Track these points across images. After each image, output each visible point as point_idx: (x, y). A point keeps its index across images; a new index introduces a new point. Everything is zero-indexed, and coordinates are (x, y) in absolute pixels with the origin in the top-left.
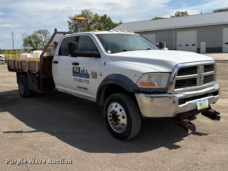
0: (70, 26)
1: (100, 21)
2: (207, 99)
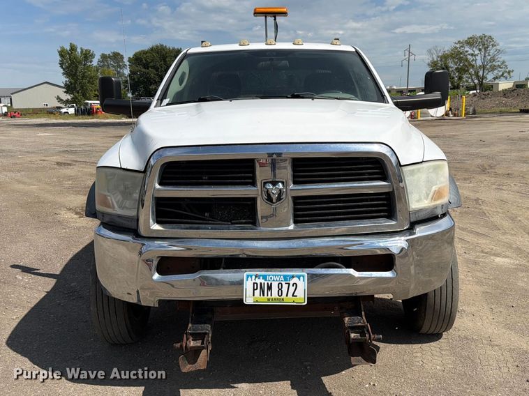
2: (303, 276)
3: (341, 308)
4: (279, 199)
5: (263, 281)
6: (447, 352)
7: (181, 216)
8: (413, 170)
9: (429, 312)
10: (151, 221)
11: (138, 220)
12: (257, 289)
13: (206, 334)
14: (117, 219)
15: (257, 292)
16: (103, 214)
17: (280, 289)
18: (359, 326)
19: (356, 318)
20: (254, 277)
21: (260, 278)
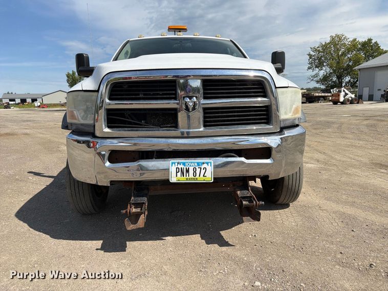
0: (311, 60)
1: (359, 50)
2: (211, 163)
3: (234, 185)
4: (194, 109)
5: (183, 167)
6: (296, 215)
7: (124, 122)
8: (283, 92)
9: (285, 189)
10: (103, 125)
11: (94, 126)
12: (179, 172)
13: (144, 203)
14: (81, 127)
15: (179, 174)
16: (72, 124)
17: (195, 172)
18: (248, 196)
19: (245, 191)
20: (176, 164)
21: (180, 165)
